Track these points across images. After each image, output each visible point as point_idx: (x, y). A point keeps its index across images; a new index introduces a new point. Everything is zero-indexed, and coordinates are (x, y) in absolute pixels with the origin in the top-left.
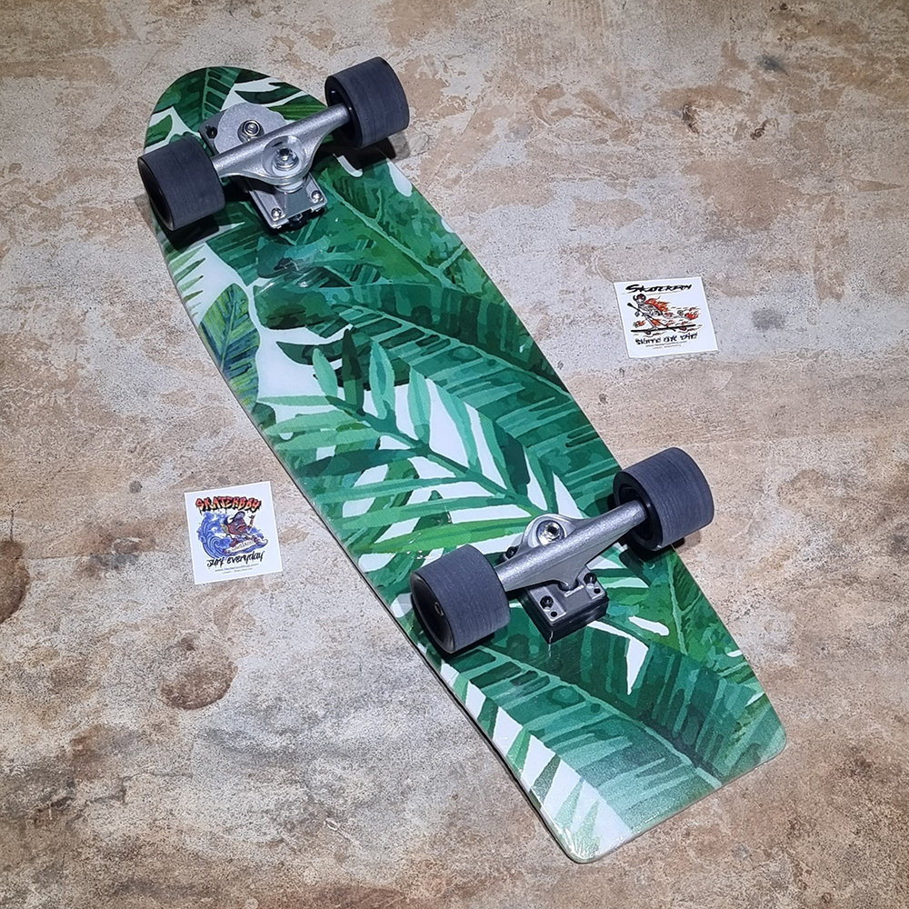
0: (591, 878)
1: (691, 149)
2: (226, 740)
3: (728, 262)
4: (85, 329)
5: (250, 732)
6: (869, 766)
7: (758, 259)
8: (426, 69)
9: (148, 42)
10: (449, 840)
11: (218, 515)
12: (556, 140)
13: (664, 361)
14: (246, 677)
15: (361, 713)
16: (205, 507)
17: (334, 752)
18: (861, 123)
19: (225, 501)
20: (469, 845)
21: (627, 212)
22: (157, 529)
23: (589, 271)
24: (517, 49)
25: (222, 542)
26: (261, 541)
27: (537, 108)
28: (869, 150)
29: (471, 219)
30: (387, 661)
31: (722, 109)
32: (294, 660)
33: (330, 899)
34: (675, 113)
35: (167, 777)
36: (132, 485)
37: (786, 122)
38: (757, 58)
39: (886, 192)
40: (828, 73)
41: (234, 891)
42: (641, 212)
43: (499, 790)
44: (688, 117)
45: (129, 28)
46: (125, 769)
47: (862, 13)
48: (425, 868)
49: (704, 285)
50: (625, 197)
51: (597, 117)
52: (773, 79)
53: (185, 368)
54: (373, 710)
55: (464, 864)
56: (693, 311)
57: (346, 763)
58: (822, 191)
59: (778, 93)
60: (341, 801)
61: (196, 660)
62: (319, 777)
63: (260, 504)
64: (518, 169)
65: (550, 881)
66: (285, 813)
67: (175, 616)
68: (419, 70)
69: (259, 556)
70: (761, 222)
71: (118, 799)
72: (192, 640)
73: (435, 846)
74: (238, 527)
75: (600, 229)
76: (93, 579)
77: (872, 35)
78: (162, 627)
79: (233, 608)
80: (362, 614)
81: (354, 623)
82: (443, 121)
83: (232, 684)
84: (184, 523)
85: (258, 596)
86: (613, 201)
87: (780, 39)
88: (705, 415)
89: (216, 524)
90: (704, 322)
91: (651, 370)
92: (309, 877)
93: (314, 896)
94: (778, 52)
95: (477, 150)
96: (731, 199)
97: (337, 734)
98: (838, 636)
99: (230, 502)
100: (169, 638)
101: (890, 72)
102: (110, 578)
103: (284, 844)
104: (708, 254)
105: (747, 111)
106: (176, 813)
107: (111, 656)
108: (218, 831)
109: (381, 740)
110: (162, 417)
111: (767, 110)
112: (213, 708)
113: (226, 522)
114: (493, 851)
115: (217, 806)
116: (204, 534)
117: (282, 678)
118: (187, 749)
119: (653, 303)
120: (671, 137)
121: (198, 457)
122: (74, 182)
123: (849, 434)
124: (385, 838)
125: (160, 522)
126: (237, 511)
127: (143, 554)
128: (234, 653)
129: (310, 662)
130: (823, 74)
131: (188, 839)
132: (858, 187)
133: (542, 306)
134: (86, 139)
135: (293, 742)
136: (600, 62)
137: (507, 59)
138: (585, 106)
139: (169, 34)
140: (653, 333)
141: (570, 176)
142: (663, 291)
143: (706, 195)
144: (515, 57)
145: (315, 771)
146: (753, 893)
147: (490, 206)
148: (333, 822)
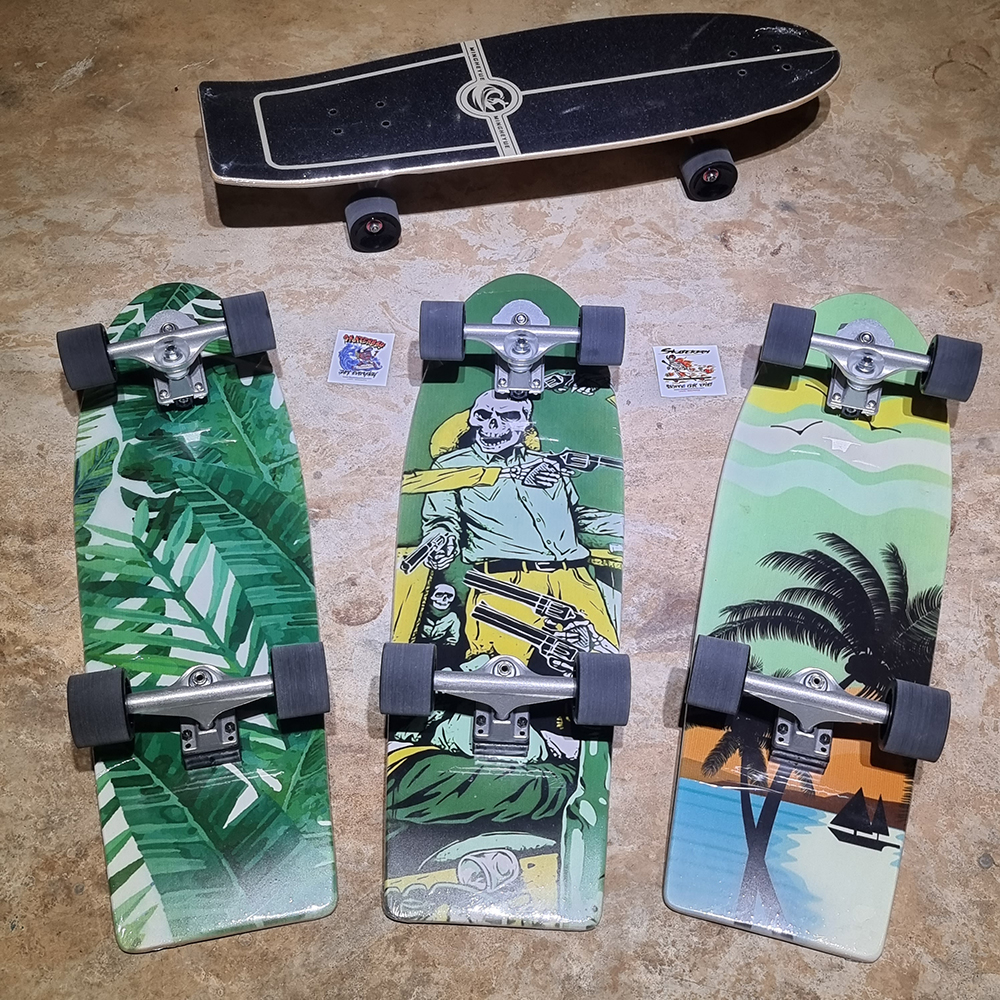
1: (727, 261)
3: (753, 336)
12: (628, 253)
18: (852, 247)
34: (715, 237)
36: (315, 474)
37: (796, 245)
38: (775, 202)
44: (724, 241)
47: (853, 174)
53: (356, 398)
58: (823, 291)
61: (358, 592)
75: (659, 313)
82: (545, 239)
94: (791, 199)
95: (570, 259)
96: (756, 295)
105: (768, 237)
110: (338, 429)
111: (783, 237)
121: (363, 457)
122: (281, 273)
131: (349, 714)
132: (850, 289)
134: (290, 245)
136: (660, 203)
143: (738, 292)
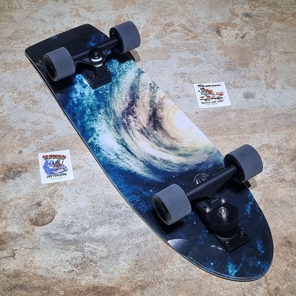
0: (189, 282)
2: (52, 236)
4: (3, 101)
5: (62, 234)
6: (291, 243)
7: (245, 76)
8: (125, 18)
9: (27, 10)
10: (135, 270)
11: (50, 161)
13: (212, 109)
14: (60, 215)
15: (103, 227)
16: (45, 158)
17: (93, 240)
19: (53, 156)
20: (143, 271)
21: (197, 62)
22: (28, 166)
23: (184, 81)
24: (158, 12)
25: (52, 170)
26: (66, 169)
27: (165, 29)
28: (283, 41)
29: (142, 64)
30: (112, 209)
31: (230, 30)
32: (78, 209)
33: (91, 290)
35: (30, 249)
39: (290, 55)
40: (267, 18)
41: (55, 288)
42: (202, 62)
43: (154, 252)
45: (21, 6)
46: (15, 247)
48: (127, 279)
49: (226, 85)
50: (197, 57)
51: (186, 32)
52: (248, 20)
54: (107, 226)
55: (141, 278)
56: (222, 93)
57: (97, 244)
59: (250, 24)
60: (95, 257)
62: (87, 249)
63: (66, 157)
64: (158, 49)
65: (173, 283)
66: (74, 261)
67: (35, 195)
68: (123, 18)
69: (65, 174)
70: (245, 65)
71: (12, 257)
72: (40, 203)
73: (131, 272)
74: (58, 165)
76: (4, 182)
77: (282, 6)
78: (29, 198)
79: (55, 192)
80: (103, 193)
81: (100, 196)
83: (55, 217)
84: (38, 164)
85: (65, 187)
86: (192, 58)
87: (250, 8)
88: (227, 126)
89: (50, 164)
90: (226, 96)
91: (207, 112)
92: (83, 283)
93: (85, 290)
97: (94, 234)
98: (278, 199)
99: (55, 156)
100: (32, 202)
101: (289, 17)
102: (11, 182)
103: (74, 272)
104: (227, 75)
106: (34, 262)
107: (10, 208)
108: (50, 268)
109: (110, 236)
112: (48, 226)
113: (53, 163)
114: (152, 273)
115: (49, 259)
116: (45, 167)
117: (73, 215)
118: (38, 239)
119: (207, 91)
120: (212, 39)
123: (279, 132)
124: (112, 269)
125: (29, 163)
126: (57, 159)
127: (23, 174)
128: (56, 207)
129: (84, 210)
130: (265, 18)
133: (168, 92)
135: (78, 237)
137: (154, 14)
138: (182, 29)
139: (35, 8)
140: (207, 100)
141: (177, 51)
142: (211, 86)
144: (157, 14)
145: (86, 246)
146: (249, 287)
147: (149, 60)
148: (92, 264)
